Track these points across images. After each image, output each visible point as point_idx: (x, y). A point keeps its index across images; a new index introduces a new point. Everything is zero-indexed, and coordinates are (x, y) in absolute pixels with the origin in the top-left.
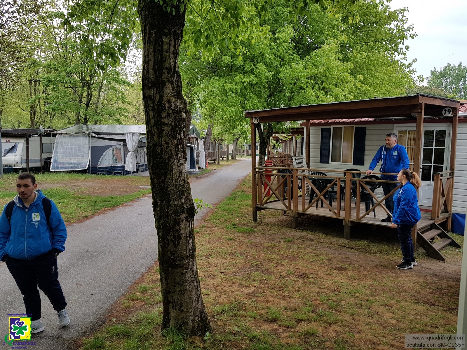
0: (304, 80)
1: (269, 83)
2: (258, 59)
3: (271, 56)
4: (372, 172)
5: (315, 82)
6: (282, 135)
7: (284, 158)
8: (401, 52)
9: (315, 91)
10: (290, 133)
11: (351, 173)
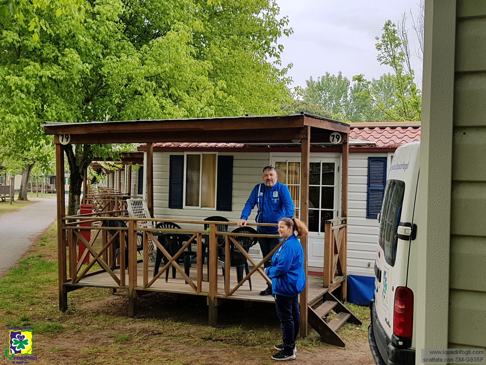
0: (142, 81)
1: (85, 81)
2: (66, 42)
3: (87, 39)
4: (246, 222)
5: (157, 86)
6: (107, 162)
7: (111, 200)
8: (274, 53)
9: (159, 98)
10: (121, 160)
11: (216, 225)
